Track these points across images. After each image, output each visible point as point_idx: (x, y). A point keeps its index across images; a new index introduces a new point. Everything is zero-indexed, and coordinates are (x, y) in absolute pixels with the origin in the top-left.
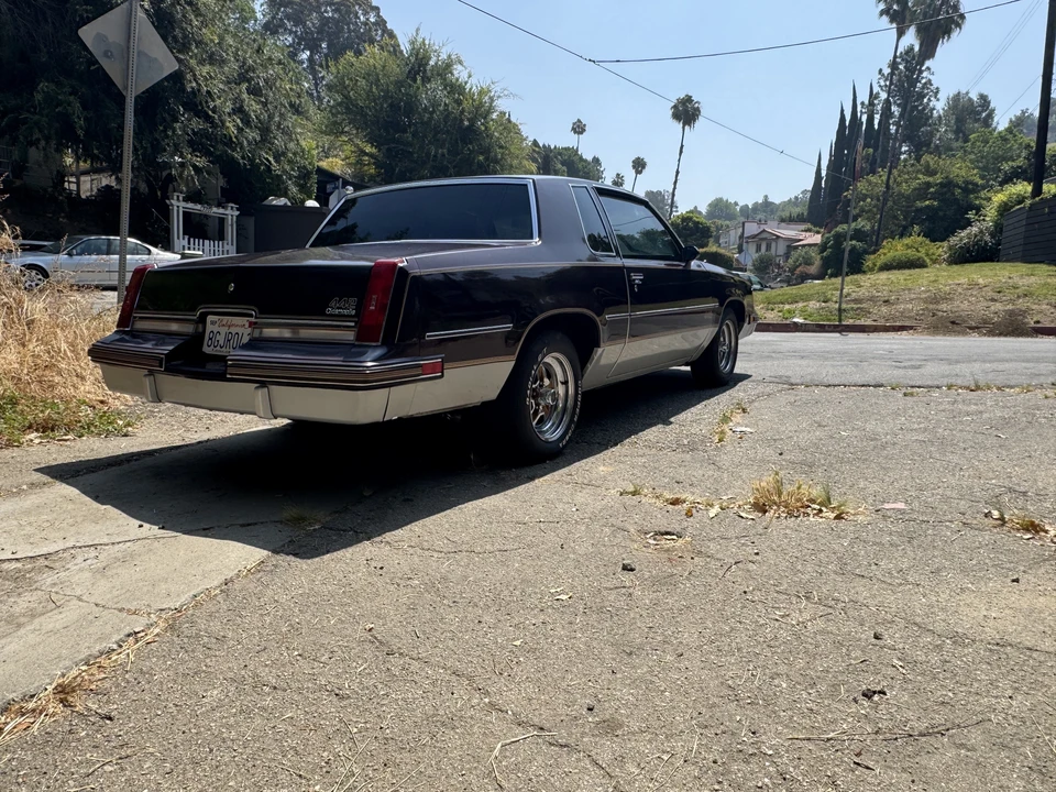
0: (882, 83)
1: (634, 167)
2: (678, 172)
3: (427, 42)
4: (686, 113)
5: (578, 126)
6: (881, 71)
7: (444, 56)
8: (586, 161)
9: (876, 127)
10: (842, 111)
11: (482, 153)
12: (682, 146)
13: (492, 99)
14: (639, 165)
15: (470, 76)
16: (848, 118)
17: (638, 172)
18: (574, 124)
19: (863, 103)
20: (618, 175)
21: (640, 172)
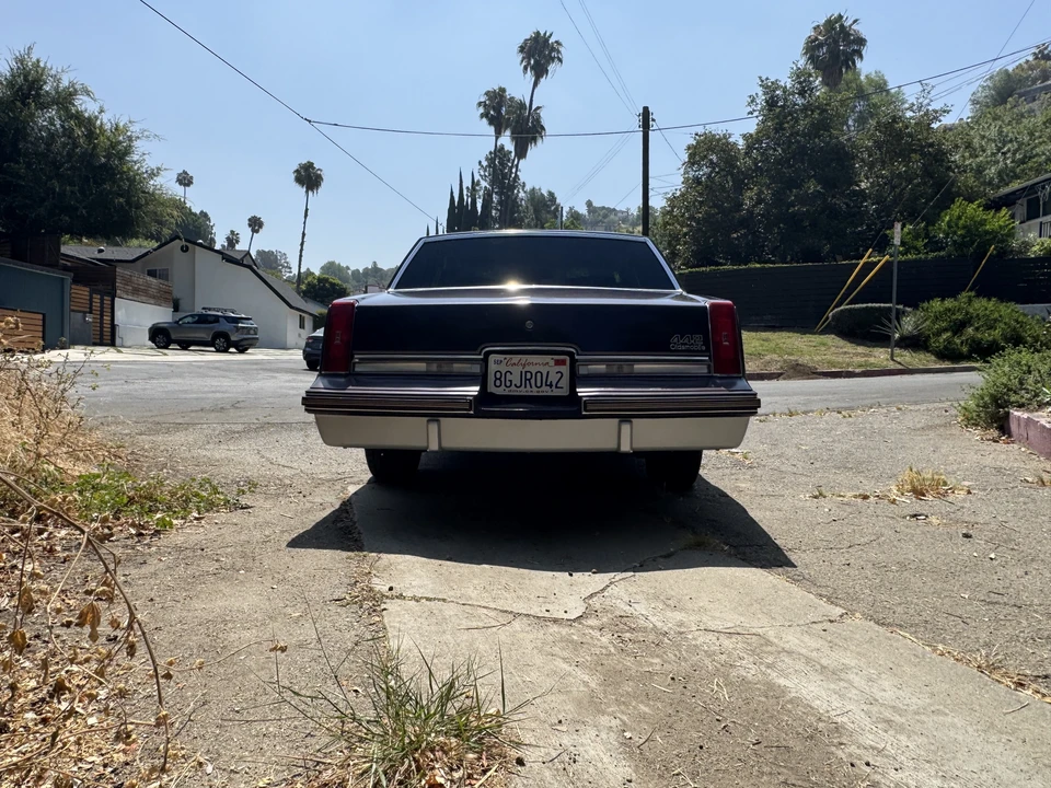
0: (482, 173)
1: (250, 225)
2: (304, 234)
3: (42, 65)
4: (308, 178)
5: (185, 178)
6: (480, 162)
7: (65, 83)
8: (195, 215)
9: (479, 209)
10: (452, 193)
11: (121, 196)
12: (307, 210)
13: (130, 139)
14: (256, 224)
15: (101, 111)
16: (456, 200)
17: (255, 231)
18: (179, 175)
19: (468, 188)
20: (232, 232)
21: (257, 231)
